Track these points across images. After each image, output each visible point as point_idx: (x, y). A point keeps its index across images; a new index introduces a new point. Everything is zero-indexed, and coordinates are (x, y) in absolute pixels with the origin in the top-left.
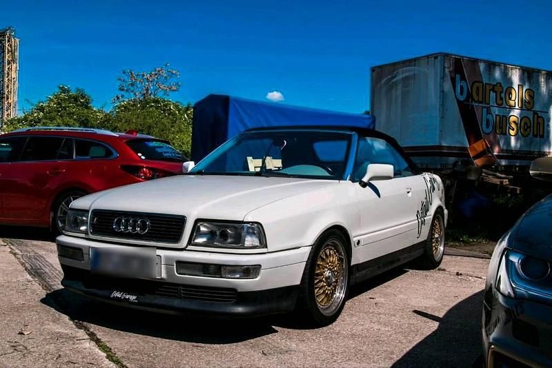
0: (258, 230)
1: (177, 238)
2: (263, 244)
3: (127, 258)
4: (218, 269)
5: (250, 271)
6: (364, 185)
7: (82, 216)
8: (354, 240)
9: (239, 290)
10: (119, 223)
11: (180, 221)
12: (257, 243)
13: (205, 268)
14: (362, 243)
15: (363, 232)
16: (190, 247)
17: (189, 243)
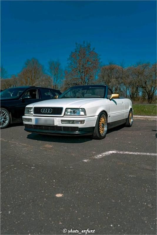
0: (84, 110)
1: (61, 113)
2: (85, 114)
3: (46, 120)
4: (73, 122)
5: (82, 122)
6: (111, 100)
7: (31, 110)
8: (109, 115)
9: (79, 127)
10: (43, 110)
11: (61, 109)
12: (84, 114)
13: (69, 121)
14: (111, 116)
15: (111, 113)
16: (64, 116)
17: (64, 115)
